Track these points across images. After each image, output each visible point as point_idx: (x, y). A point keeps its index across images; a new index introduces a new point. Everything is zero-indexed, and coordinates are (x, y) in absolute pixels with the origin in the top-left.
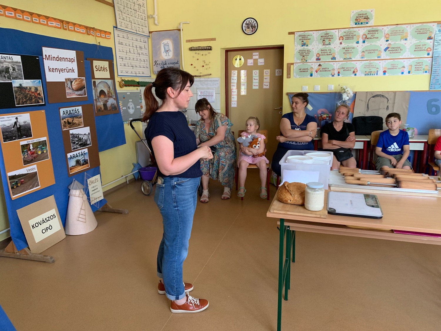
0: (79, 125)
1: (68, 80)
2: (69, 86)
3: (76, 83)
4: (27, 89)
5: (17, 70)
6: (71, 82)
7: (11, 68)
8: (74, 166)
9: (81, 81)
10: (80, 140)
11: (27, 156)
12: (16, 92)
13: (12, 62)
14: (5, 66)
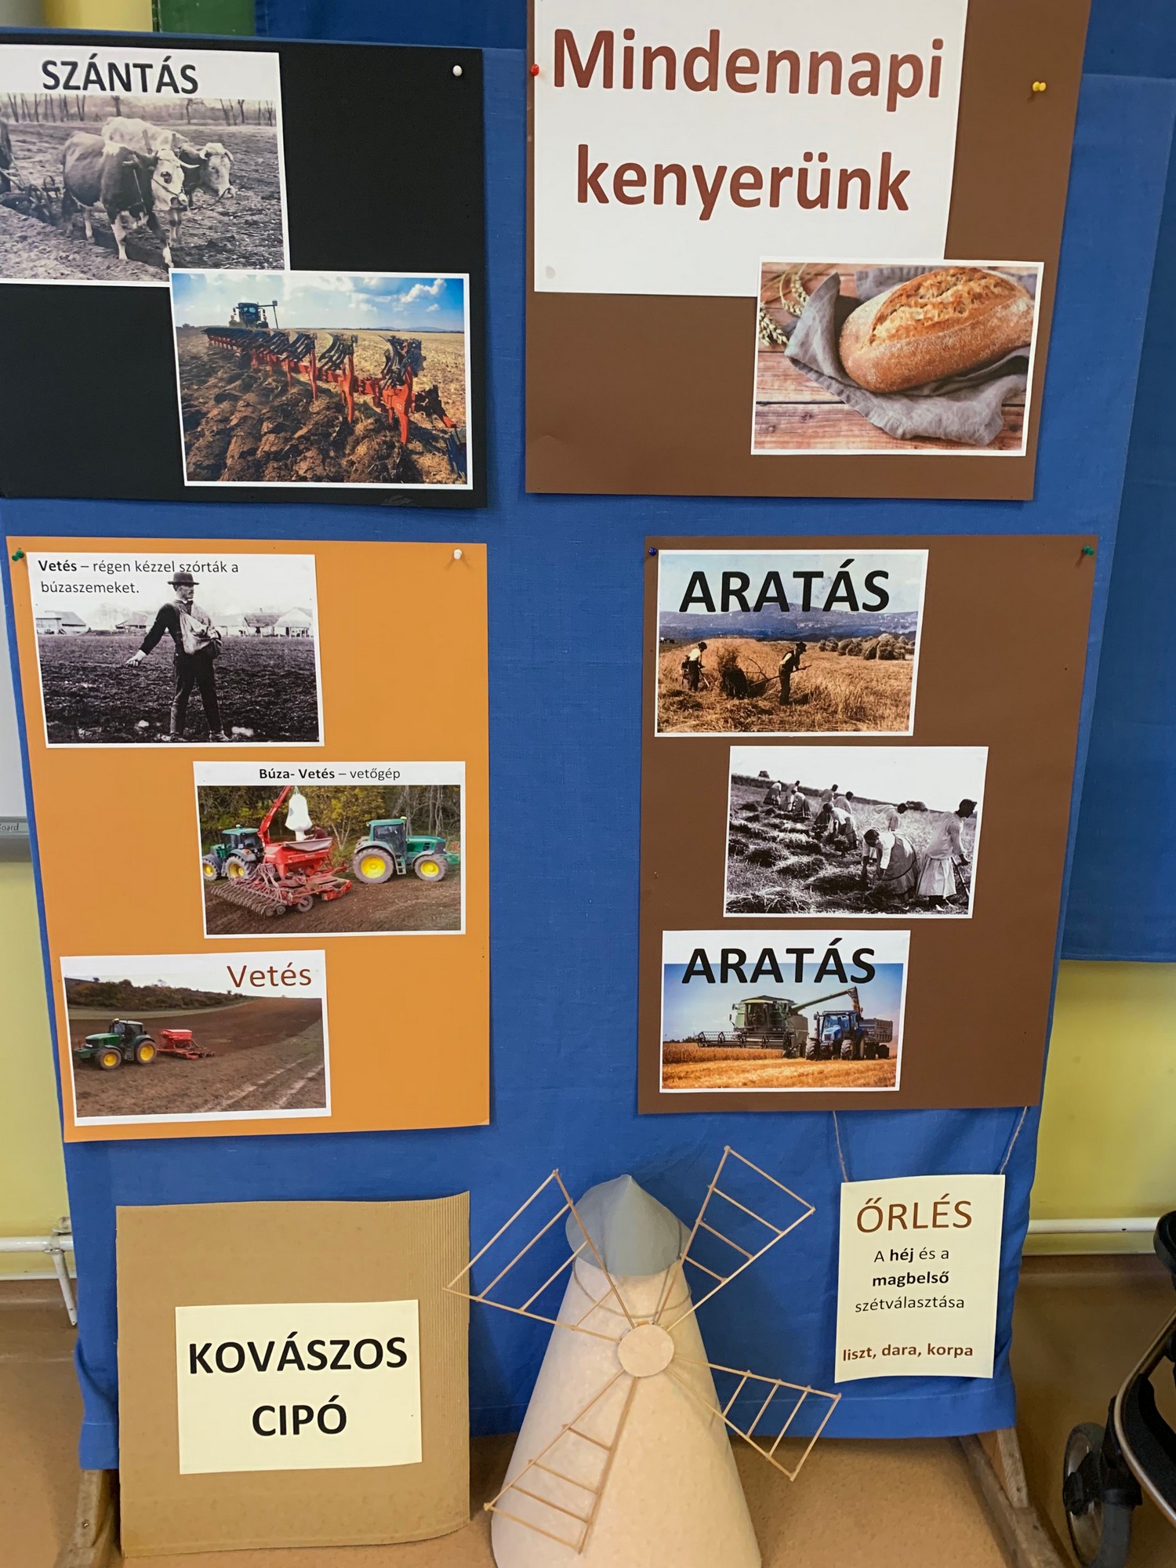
0: (858, 714)
1: (796, 287)
2: (804, 344)
3: (904, 316)
4: (310, 348)
5: (223, 186)
6: (842, 308)
7: (171, 164)
8: (722, 1043)
9: (976, 297)
10: (843, 842)
11: (244, 873)
12: (200, 371)
13: (189, 113)
14: (112, 148)
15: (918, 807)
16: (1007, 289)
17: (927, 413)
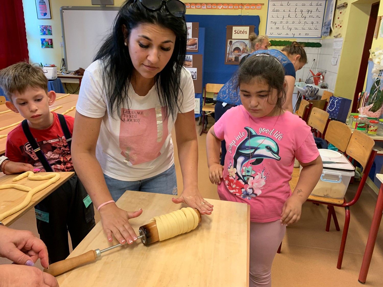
0: (189, 66)
9: (194, 40)
15: (193, 72)
16: (196, 40)
17: (191, 47)
